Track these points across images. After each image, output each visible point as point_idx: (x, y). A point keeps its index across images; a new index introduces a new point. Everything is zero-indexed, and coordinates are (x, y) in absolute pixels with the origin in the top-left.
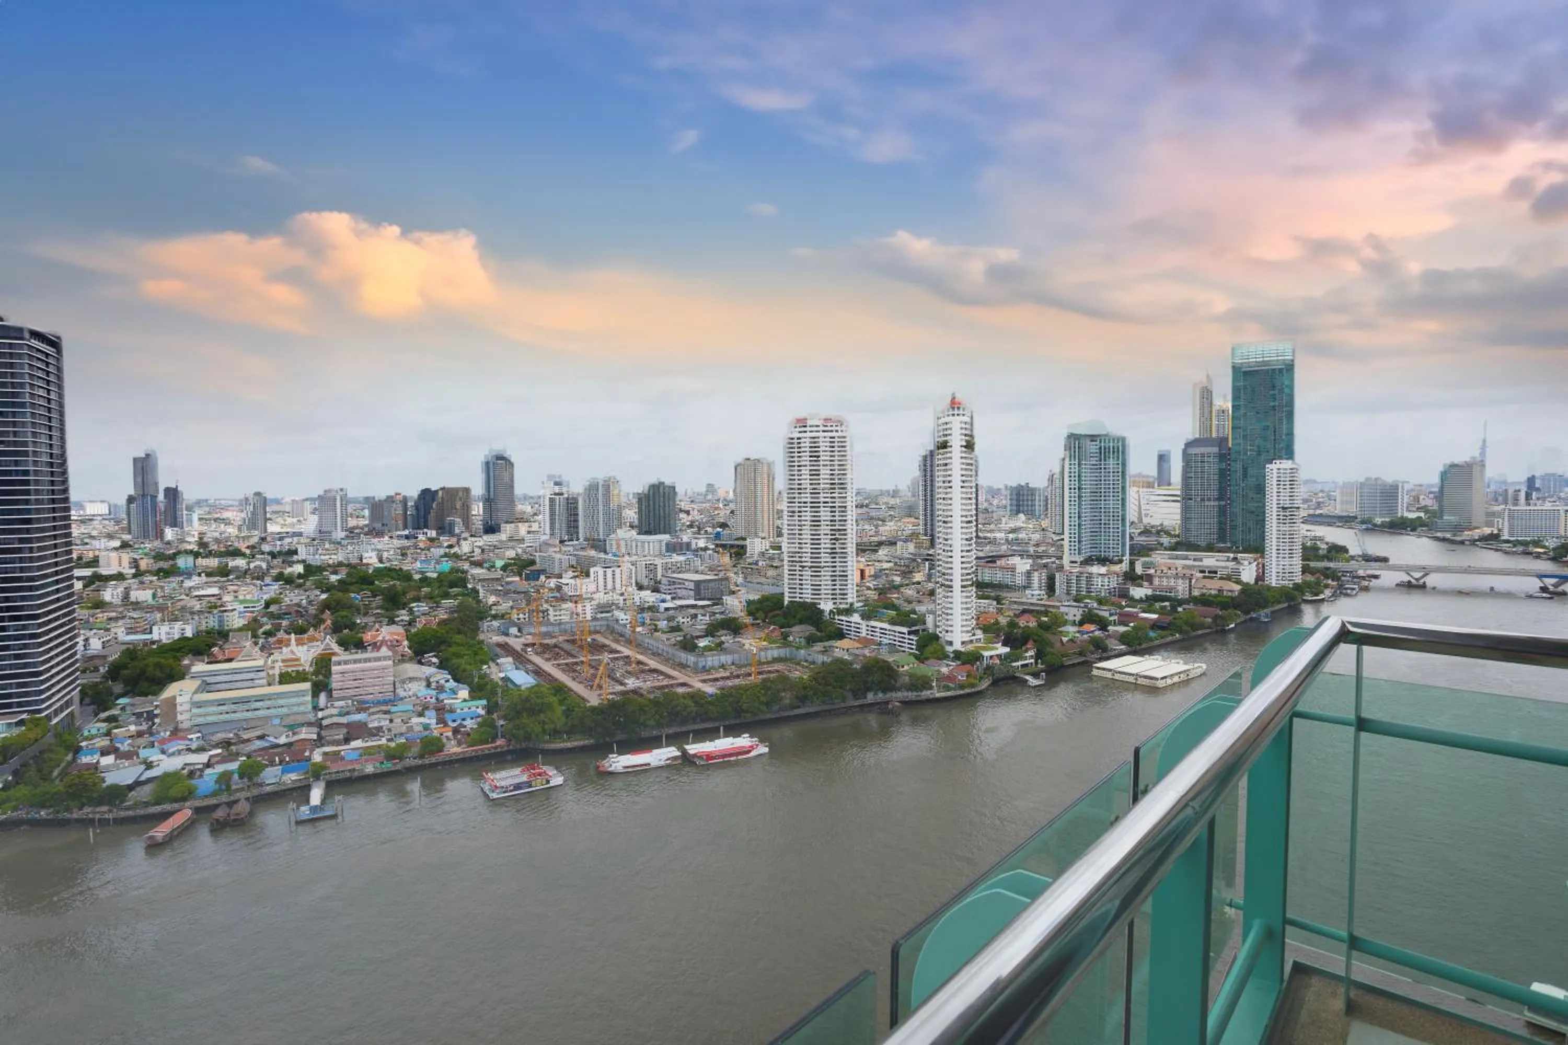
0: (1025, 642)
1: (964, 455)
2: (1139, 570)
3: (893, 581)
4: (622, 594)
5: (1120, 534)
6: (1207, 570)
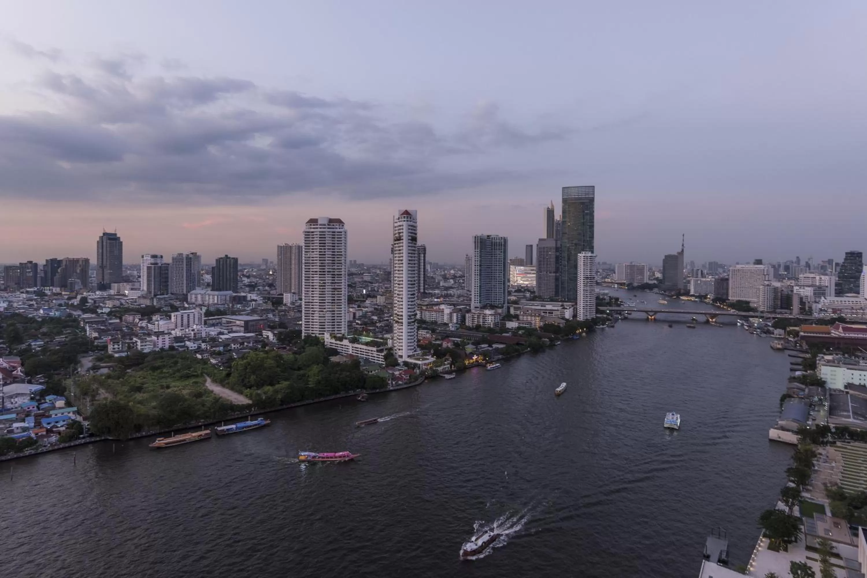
0: (445, 355)
1: (410, 245)
2: (512, 311)
3: (373, 319)
4: (193, 330)
5: (502, 292)
6: (548, 312)
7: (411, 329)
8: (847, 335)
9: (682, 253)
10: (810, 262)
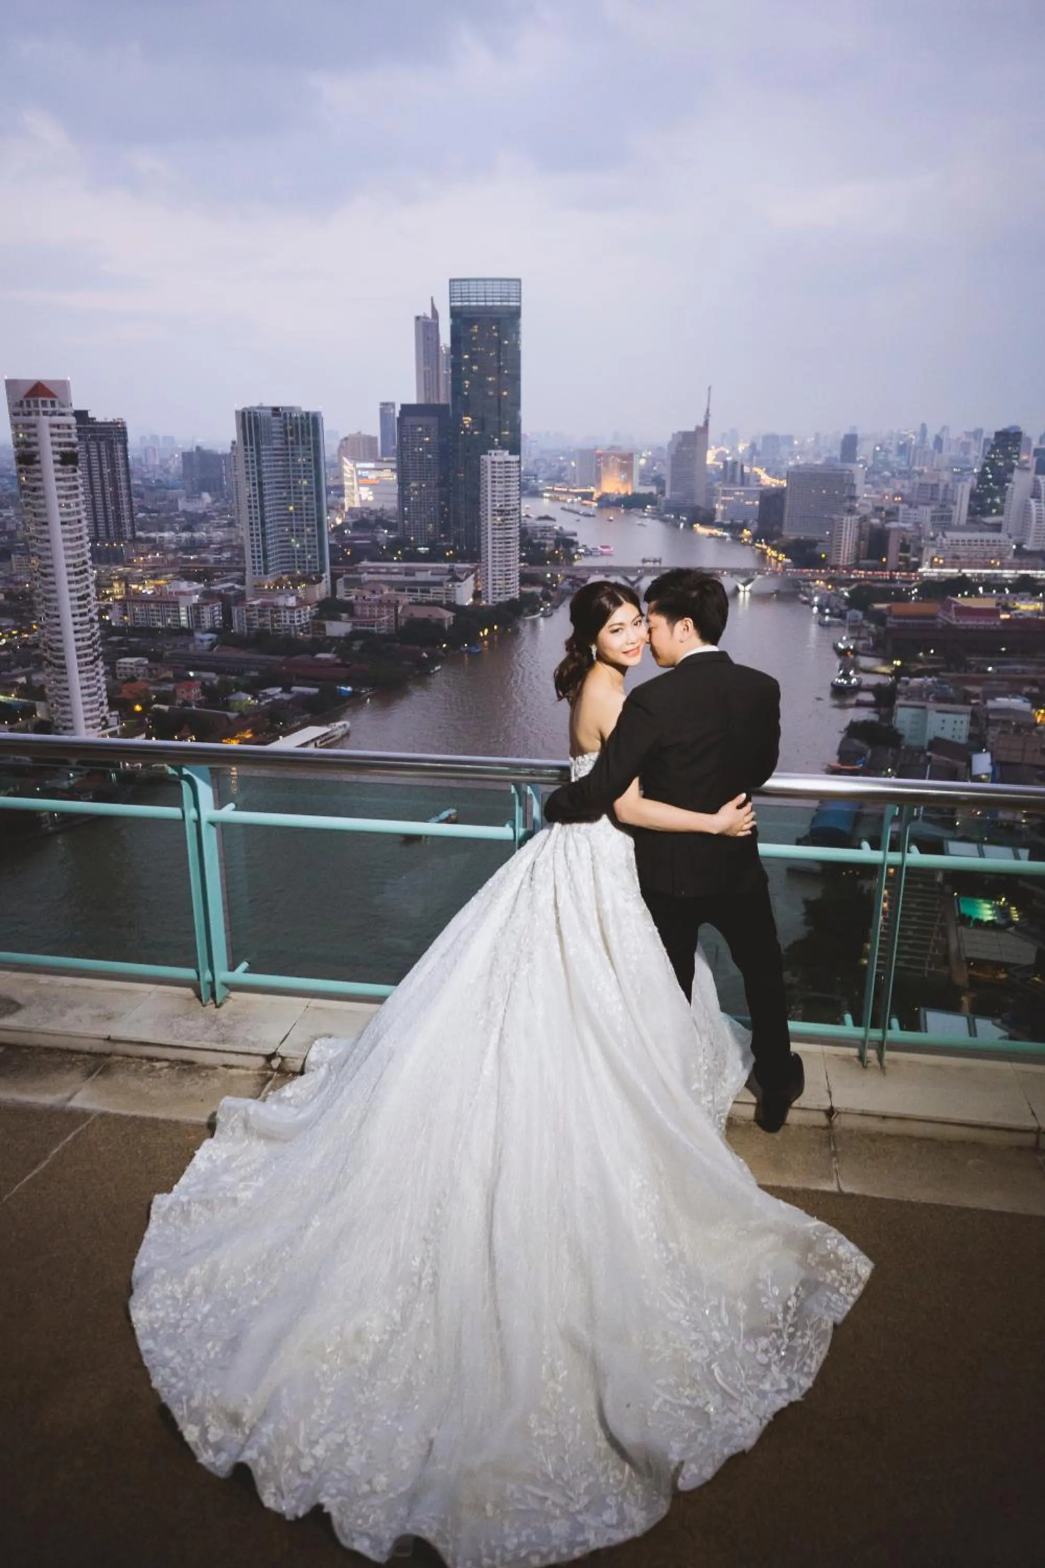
1: (61, 475)
2: (340, 593)
5: (317, 544)
6: (419, 588)
7: (88, 679)
8: (961, 622)
9: (704, 430)
10: (944, 437)
